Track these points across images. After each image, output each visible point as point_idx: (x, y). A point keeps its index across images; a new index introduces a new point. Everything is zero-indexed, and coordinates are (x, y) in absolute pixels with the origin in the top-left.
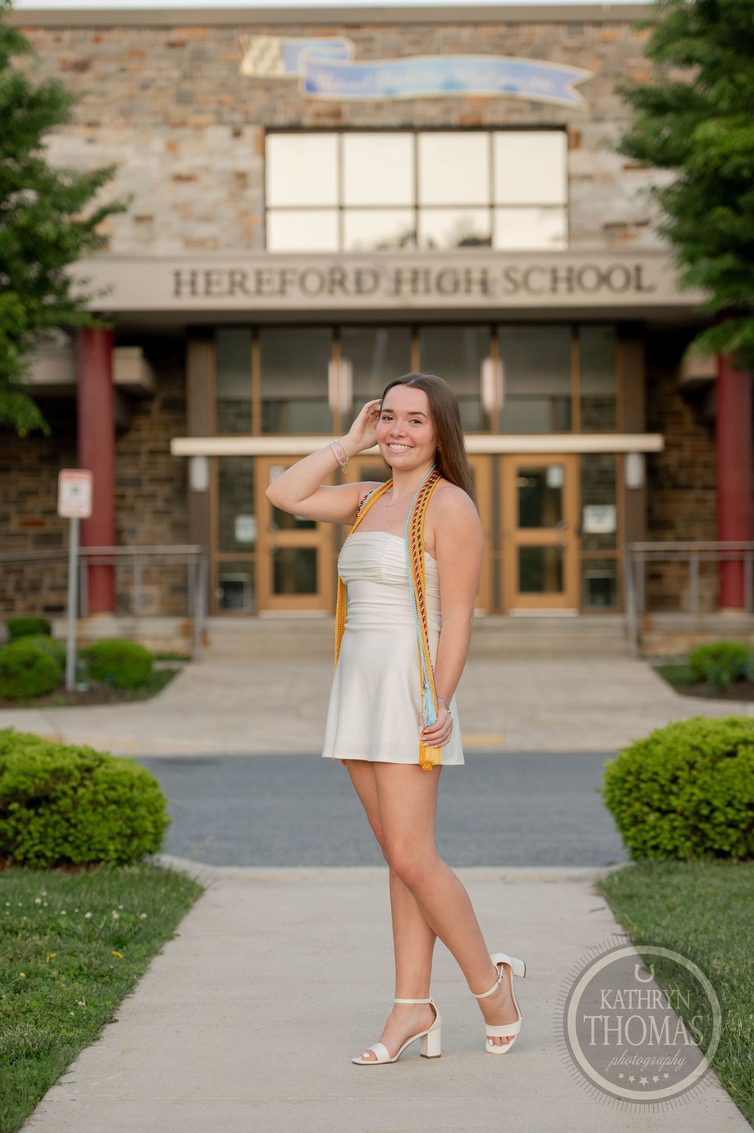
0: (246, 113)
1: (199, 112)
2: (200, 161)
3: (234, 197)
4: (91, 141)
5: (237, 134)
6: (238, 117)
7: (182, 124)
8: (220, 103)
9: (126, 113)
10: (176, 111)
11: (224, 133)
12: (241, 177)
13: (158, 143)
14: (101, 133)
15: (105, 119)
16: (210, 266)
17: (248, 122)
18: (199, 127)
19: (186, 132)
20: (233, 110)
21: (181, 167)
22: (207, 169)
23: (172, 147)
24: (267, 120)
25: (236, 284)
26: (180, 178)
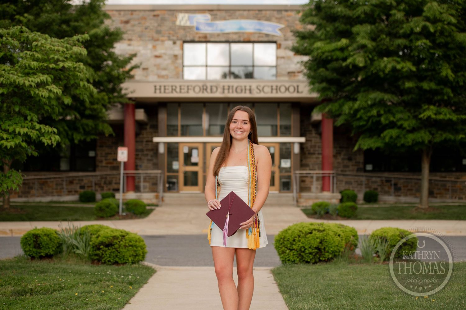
0: (177, 37)
1: (163, 36)
2: (163, 51)
3: (173, 62)
4: (129, 45)
5: (175, 43)
6: (175, 38)
7: (157, 40)
8: (170, 34)
9: (140, 37)
10: (156, 36)
11: (170, 43)
12: (176, 56)
13: (150, 46)
14: (132, 43)
15: (134, 38)
16: (165, 84)
17: (178, 39)
18: (163, 41)
19: (159, 42)
20: (173, 36)
21: (157, 53)
22: (165, 54)
23: (154, 47)
24: (184, 39)
25: (173, 89)
26: (157, 57)
